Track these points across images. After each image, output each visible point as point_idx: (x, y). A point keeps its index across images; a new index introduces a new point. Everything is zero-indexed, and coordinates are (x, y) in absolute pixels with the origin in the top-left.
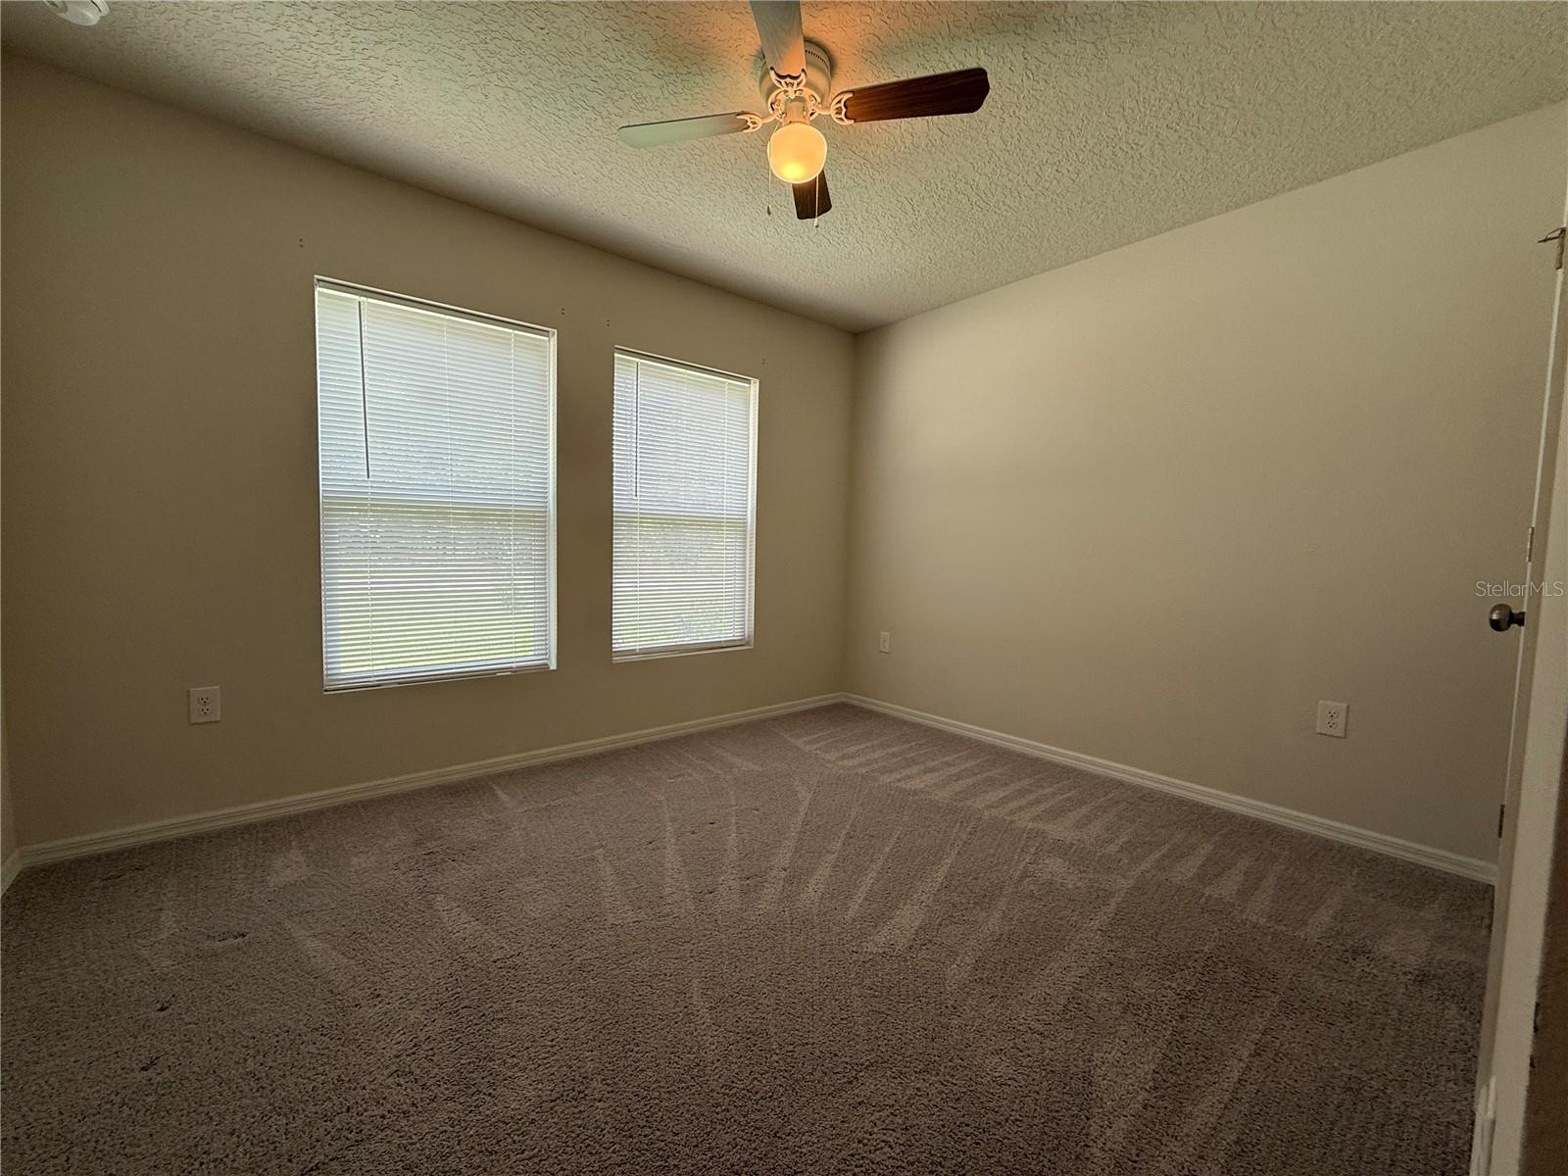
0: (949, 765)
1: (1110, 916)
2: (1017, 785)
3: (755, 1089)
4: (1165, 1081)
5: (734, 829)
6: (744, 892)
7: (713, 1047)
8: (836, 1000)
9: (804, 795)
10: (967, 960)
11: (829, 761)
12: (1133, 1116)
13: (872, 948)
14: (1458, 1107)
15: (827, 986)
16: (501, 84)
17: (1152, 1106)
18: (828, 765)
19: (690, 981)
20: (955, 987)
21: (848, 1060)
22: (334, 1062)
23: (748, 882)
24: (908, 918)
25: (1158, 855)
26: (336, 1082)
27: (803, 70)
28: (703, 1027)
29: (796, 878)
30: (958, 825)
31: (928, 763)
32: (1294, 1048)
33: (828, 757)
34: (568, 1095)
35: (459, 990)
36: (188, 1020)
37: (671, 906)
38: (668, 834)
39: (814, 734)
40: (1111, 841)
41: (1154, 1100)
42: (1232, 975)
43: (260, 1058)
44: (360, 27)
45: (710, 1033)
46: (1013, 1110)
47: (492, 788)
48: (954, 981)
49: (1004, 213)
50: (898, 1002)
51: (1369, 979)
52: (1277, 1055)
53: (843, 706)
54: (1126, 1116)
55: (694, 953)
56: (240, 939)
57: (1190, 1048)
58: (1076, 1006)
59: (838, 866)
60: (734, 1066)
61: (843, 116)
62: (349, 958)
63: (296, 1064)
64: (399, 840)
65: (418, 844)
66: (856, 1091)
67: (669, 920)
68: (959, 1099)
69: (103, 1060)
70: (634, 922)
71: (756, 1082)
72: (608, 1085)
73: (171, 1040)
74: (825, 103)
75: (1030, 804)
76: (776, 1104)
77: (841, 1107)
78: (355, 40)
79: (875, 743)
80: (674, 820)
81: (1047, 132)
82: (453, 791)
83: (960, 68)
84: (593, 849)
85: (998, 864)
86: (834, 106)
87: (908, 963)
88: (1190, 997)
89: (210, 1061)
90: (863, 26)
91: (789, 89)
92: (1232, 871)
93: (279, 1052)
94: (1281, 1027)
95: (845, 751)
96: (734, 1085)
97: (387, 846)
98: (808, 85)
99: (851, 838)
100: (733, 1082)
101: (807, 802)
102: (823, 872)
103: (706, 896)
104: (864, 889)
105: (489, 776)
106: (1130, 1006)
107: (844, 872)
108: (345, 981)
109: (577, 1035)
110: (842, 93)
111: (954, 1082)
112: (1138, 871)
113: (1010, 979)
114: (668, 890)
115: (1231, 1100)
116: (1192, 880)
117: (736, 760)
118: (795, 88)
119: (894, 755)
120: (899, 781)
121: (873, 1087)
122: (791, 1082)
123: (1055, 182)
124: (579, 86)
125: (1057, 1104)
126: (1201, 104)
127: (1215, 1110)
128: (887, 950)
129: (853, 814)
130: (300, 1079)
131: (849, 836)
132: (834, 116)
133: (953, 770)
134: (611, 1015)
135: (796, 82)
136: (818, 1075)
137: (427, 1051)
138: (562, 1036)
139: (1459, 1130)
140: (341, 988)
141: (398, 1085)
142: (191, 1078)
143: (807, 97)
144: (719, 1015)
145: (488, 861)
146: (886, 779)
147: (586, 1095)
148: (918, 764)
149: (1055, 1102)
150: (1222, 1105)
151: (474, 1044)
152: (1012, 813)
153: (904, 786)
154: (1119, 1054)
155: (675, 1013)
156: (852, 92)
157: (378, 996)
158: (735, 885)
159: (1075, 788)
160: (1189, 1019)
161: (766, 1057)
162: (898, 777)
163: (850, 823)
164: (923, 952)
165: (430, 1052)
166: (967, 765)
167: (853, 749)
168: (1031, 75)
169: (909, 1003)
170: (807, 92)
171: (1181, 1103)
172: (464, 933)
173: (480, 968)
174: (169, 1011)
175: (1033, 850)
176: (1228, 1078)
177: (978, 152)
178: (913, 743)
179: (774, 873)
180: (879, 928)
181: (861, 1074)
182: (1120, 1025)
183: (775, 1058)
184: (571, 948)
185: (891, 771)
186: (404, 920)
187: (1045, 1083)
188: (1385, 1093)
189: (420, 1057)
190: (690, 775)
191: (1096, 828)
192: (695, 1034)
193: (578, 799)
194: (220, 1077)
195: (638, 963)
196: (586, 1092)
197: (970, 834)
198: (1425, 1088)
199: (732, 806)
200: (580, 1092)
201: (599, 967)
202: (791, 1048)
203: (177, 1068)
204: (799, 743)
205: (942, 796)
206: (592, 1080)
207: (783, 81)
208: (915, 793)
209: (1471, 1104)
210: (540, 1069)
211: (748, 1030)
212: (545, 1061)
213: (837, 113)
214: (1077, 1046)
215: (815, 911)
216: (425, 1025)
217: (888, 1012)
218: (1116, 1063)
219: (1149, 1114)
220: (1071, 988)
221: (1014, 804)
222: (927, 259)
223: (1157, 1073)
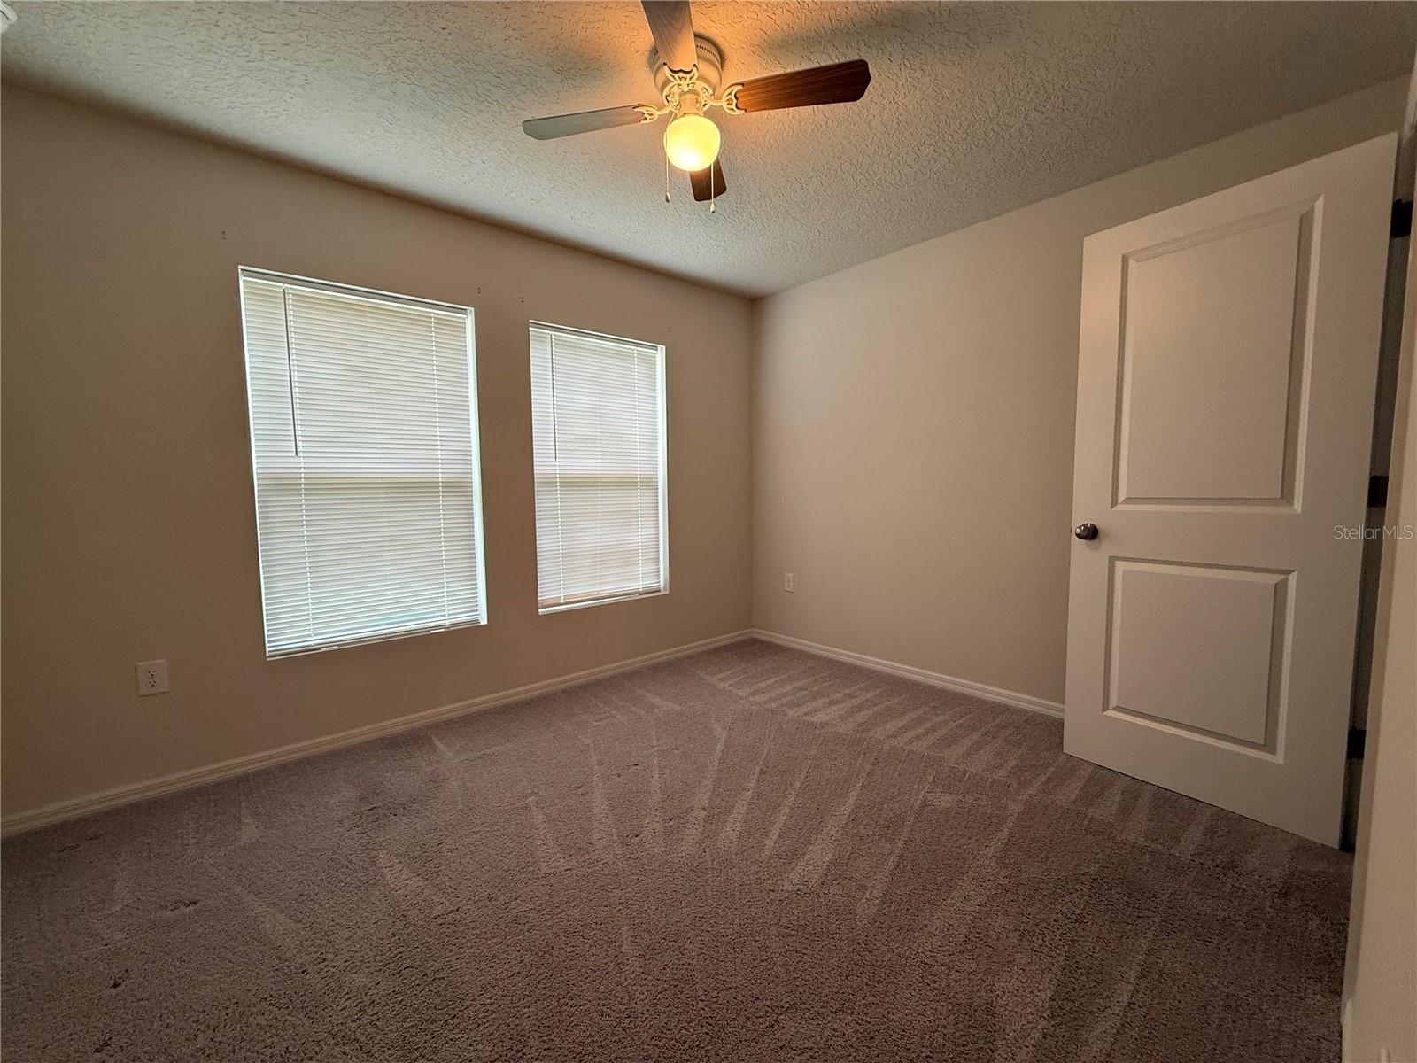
0: (850, 696)
1: (1003, 842)
2: (913, 715)
3: (683, 1038)
4: (1060, 1008)
5: (657, 771)
6: (668, 833)
7: (642, 997)
8: (756, 941)
9: (721, 734)
10: (875, 893)
11: (742, 698)
12: (1035, 1046)
13: (787, 886)
14: (1327, 1020)
15: (747, 927)
16: (408, 81)
17: (1050, 1035)
18: (741, 702)
19: (619, 929)
20: (865, 921)
21: (769, 1003)
22: (282, 1033)
23: (671, 823)
24: (820, 853)
25: (1043, 778)
26: (283, 1054)
27: (695, 65)
28: (633, 976)
29: (715, 816)
30: (862, 756)
31: (832, 695)
32: (1176, 967)
33: (740, 693)
34: (507, 1055)
35: (401, 950)
36: (139, 997)
37: (601, 852)
38: (595, 778)
39: (727, 671)
40: (1001, 766)
41: (1053, 1028)
42: (1117, 896)
43: (210, 1033)
44: (266, 30)
45: (639, 983)
46: (923, 1046)
47: (430, 738)
48: (863, 916)
49: (887, 190)
50: (813, 940)
51: (1239, 894)
52: (1161, 975)
53: (753, 642)
54: (1027, 1047)
55: (623, 901)
56: (191, 907)
57: (1082, 974)
58: (976, 935)
59: (753, 803)
60: (663, 1016)
61: (734, 107)
62: (296, 922)
63: (245, 1037)
64: (344, 796)
65: (362, 799)
66: (777, 1036)
67: (598, 866)
68: (873, 1038)
69: (57, 1043)
70: (565, 870)
71: (683, 1031)
72: (544, 1042)
73: (122, 1018)
74: (716, 94)
75: (927, 733)
76: (703, 1053)
77: (764, 1053)
78: (262, 42)
79: (783, 677)
80: (601, 763)
81: (924, 116)
82: (395, 744)
83: (842, 60)
84: (526, 797)
85: (898, 795)
86: (725, 98)
87: (822, 899)
88: (1079, 920)
89: (161, 1039)
90: (750, 22)
91: (683, 82)
92: (1110, 791)
93: (229, 1025)
94: (1164, 947)
95: (756, 686)
96: (663, 1035)
97: (332, 802)
98: (701, 78)
99: (765, 774)
100: (662, 1032)
101: (723, 740)
102: (741, 809)
103: (632, 840)
104: (778, 825)
105: (427, 727)
106: (1026, 933)
107: (760, 809)
108: (292, 946)
109: (514, 991)
110: (733, 85)
111: (869, 1020)
112: (1026, 797)
113: (915, 911)
114: (597, 835)
115: (1123, 1025)
116: (1075, 802)
117: (656, 700)
118: (688, 82)
119: (801, 689)
120: (806, 714)
121: (793, 1029)
122: (716, 1029)
123: (932, 161)
124: (482, 82)
125: (963, 1038)
126: (1066, 88)
127: (1109, 1036)
128: (801, 887)
129: (766, 750)
130: (248, 1054)
131: (762, 772)
132: (725, 107)
133: (856, 702)
134: (546, 968)
135: (688, 76)
136: (742, 1020)
137: (372, 1015)
138: (500, 993)
139: (1329, 1043)
140: (289, 954)
141: (344, 1054)
142: (142, 1058)
143: (699, 90)
144: (648, 962)
145: (427, 813)
146: (793, 713)
147: (523, 1054)
148: (823, 696)
149: (962, 1036)
150: (1115, 1031)
151: (416, 1006)
152: (910, 742)
153: (811, 719)
154: (1019, 983)
155: (606, 963)
156: (742, 84)
157: (325, 960)
158: (659, 827)
159: (966, 714)
160: (1080, 943)
161: (692, 1004)
162: (806, 710)
163: (763, 759)
164: (835, 887)
165: (375, 1018)
166: (868, 696)
167: (762, 685)
168: (908, 65)
169: (823, 941)
170: (700, 85)
171: (1077, 1030)
172: (406, 890)
173: (421, 926)
174: (122, 987)
175: (930, 778)
176: (1118, 1002)
177: (860, 135)
178: (818, 677)
179: (695, 813)
180: (793, 865)
181: (782, 1017)
182: (1017, 952)
183: (701, 1005)
184: (507, 900)
185: (799, 705)
186: (349, 879)
187: (952, 1017)
188: (1261, 1009)
189: (365, 1022)
190: (615, 717)
191: (986, 755)
192: (626, 984)
193: (511, 746)
194: (171, 1055)
195: (569, 913)
196: (524, 1051)
197: (873, 765)
198: (1296, 1002)
199: (653, 747)
200: (518, 1051)
201: (534, 919)
202: (715, 993)
203: (129, 1049)
204: (713, 680)
205: (845, 728)
206: (529, 1038)
207: (676, 76)
208: (823, 725)
209: (1339, 1016)
210: (481, 1028)
211: (675, 977)
212: (485, 1021)
213: (728, 104)
214: (979, 976)
215: (734, 850)
216: (370, 989)
217: (804, 951)
218: (1015, 993)
219: (1050, 1043)
220: (971, 917)
221: (912, 733)
222: (816, 232)
223: (1054, 1000)
